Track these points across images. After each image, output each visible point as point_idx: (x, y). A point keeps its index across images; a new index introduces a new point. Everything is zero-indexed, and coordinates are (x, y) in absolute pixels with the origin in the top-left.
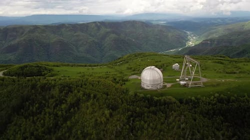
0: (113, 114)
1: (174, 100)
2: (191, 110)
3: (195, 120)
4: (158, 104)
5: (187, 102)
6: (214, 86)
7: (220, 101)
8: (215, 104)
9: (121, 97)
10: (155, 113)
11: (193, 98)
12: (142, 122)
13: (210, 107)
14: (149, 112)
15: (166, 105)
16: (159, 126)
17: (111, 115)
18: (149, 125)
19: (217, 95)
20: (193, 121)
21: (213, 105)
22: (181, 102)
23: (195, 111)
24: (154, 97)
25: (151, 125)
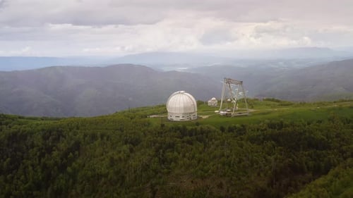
0: (134, 149)
1: (213, 128)
2: (236, 137)
3: (242, 147)
4: (194, 134)
5: (231, 130)
6: (264, 114)
7: (272, 126)
8: (265, 129)
9: (142, 129)
10: (190, 143)
11: (238, 125)
12: (176, 154)
13: (260, 132)
14: (183, 142)
15: (204, 134)
16: (197, 155)
17: (131, 151)
18: (184, 156)
19: (267, 121)
20: (239, 148)
21: (262, 130)
22: (222, 129)
23: (241, 138)
24: (187, 127)
25: (187, 154)
